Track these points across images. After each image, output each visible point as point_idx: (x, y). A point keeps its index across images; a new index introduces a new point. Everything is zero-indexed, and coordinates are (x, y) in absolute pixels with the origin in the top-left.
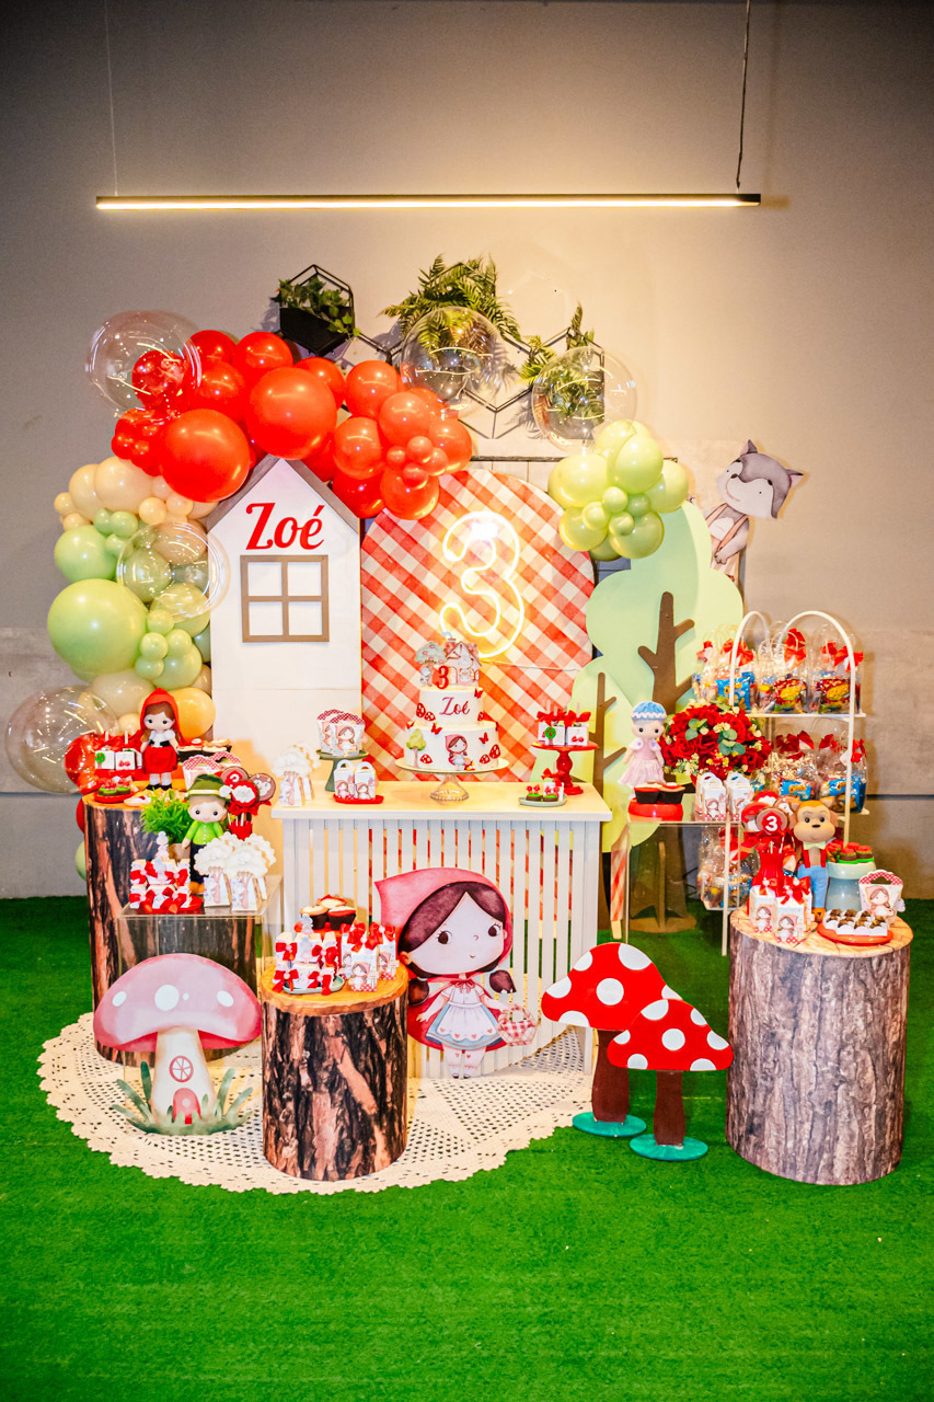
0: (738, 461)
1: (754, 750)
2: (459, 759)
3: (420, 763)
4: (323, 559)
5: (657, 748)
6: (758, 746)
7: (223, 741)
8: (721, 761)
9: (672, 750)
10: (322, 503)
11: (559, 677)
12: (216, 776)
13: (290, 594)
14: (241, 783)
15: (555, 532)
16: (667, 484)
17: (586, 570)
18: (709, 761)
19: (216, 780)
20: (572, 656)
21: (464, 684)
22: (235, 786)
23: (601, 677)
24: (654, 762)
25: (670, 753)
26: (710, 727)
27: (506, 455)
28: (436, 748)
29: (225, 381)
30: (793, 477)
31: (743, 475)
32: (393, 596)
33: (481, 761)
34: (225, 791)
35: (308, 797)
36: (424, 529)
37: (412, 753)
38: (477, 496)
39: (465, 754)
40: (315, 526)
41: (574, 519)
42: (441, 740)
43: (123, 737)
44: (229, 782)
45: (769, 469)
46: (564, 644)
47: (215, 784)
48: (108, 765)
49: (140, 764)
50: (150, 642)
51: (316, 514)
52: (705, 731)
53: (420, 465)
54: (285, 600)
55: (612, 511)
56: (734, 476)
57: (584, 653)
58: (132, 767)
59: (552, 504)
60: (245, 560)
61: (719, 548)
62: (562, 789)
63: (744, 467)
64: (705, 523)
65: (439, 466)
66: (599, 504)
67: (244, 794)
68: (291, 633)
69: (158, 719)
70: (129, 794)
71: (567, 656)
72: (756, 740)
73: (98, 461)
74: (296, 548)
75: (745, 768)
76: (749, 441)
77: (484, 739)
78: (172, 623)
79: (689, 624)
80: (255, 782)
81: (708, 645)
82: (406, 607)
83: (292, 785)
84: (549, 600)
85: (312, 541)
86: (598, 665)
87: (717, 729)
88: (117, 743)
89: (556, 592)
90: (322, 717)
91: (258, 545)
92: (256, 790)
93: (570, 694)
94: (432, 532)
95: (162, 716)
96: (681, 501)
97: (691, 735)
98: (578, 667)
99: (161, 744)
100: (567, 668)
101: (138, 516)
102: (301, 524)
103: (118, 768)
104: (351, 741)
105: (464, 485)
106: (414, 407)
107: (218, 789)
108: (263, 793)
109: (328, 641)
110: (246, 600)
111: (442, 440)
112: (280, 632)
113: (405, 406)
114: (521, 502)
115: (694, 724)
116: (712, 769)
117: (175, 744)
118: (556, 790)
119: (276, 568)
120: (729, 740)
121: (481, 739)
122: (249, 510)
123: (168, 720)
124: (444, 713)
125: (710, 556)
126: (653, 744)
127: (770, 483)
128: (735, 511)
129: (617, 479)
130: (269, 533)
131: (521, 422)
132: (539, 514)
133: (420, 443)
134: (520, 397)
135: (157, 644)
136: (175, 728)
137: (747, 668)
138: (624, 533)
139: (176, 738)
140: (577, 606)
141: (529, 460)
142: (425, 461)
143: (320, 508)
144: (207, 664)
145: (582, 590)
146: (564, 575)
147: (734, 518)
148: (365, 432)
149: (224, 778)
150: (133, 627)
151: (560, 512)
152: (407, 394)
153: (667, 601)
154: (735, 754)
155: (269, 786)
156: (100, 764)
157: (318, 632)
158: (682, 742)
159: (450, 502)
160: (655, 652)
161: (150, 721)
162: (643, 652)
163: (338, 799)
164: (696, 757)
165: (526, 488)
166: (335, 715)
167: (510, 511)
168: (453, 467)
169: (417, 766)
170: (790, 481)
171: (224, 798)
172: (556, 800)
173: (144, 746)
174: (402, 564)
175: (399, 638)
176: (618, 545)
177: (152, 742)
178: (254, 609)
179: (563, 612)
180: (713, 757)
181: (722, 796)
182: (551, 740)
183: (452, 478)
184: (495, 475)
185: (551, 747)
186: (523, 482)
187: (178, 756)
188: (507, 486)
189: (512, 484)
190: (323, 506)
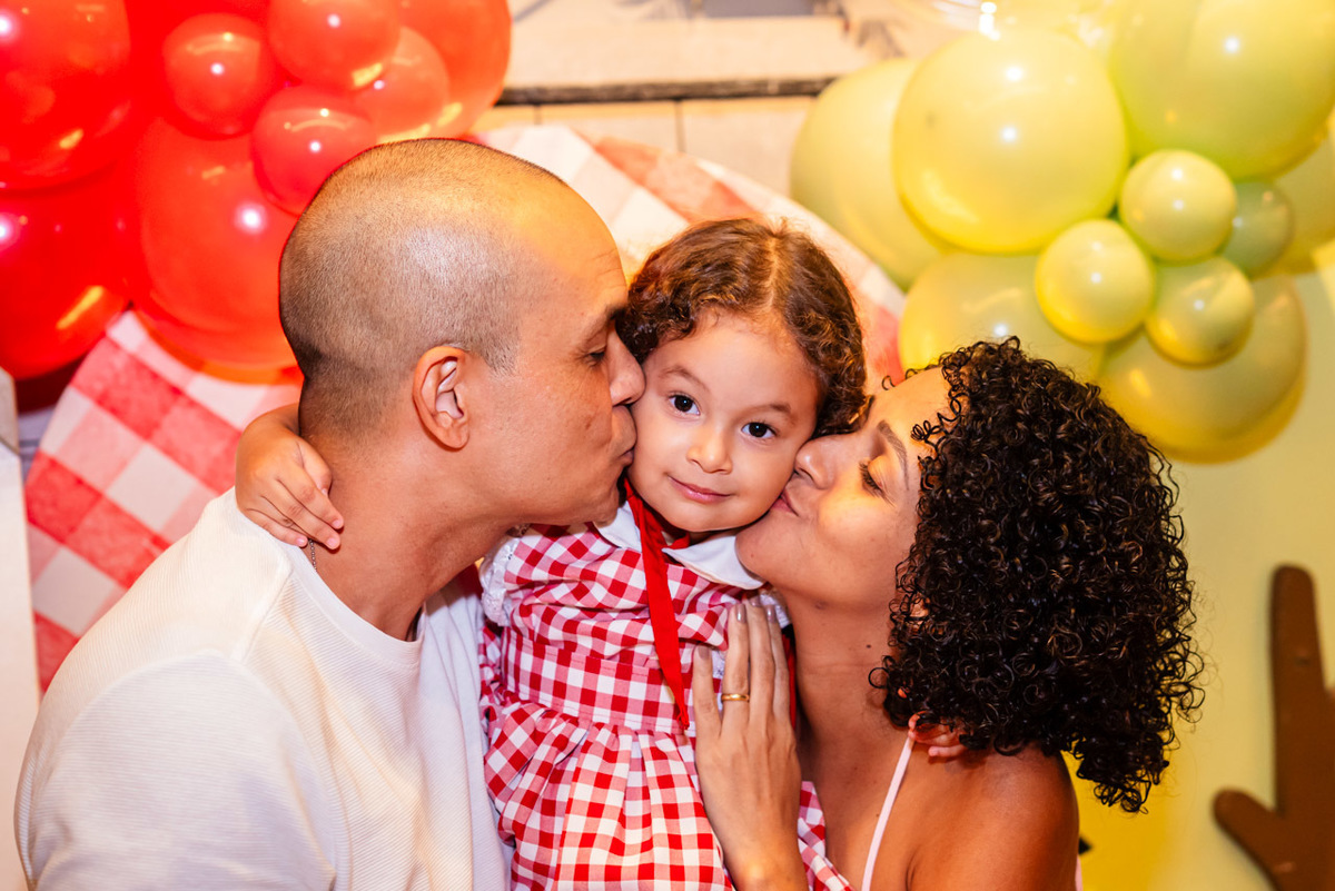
53: (336, 90)
129: (1171, 117)
141: (682, 96)
142: (362, 77)
153: (1293, 595)
160: (1270, 804)
162: (1230, 809)
184: (599, 149)
186: (717, 171)
188: (655, 192)
189: (674, 184)
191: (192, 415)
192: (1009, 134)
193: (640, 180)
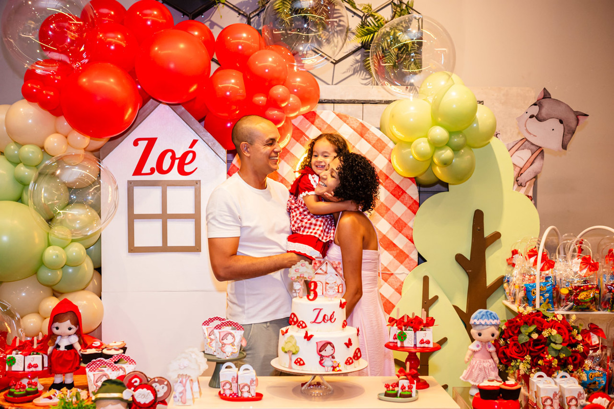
0: (535, 104)
1: (577, 352)
2: (328, 362)
3: (294, 365)
4: (197, 183)
5: (492, 349)
6: (580, 347)
7: (119, 344)
8: (550, 362)
9: (507, 352)
10: (197, 137)
11: (391, 279)
12: (119, 381)
13: (169, 212)
14: (142, 386)
15: (387, 161)
16: (479, 123)
17: (413, 191)
18: (540, 362)
19: (120, 384)
20: (402, 262)
21: (330, 296)
22: (136, 389)
23: (426, 280)
24: (491, 361)
25: (504, 353)
26: (539, 331)
27: (346, 98)
28: (308, 353)
29: (118, 39)
30: (580, 117)
31: (539, 116)
33: (346, 363)
34: (127, 394)
35: (197, 395)
37: (287, 356)
39: (333, 358)
40: (190, 156)
41: (404, 151)
42: (312, 346)
43: (32, 342)
44: (130, 385)
45: (560, 112)
46: (395, 253)
47: (119, 387)
48: (18, 367)
49: (46, 365)
50: (52, 253)
51: (192, 146)
52: (535, 336)
53: (279, 108)
54: (164, 217)
55: (437, 145)
56: (532, 117)
57: (412, 260)
58: (40, 369)
59: (385, 139)
60: (131, 185)
61: (520, 174)
62: (414, 386)
63: (540, 109)
64: (508, 154)
65: (294, 109)
66: (426, 139)
67: (144, 396)
68: (169, 245)
69: (65, 326)
70: (37, 394)
71: (397, 262)
72: (578, 343)
73: (11, 102)
74: (174, 175)
75: (571, 367)
76: (545, 89)
77: (349, 344)
78: (70, 238)
79: (497, 236)
80: (154, 385)
81: (515, 252)
83: (184, 386)
84: (383, 217)
85: (187, 168)
86: (423, 270)
87: (545, 334)
88: (26, 348)
89: (388, 209)
90: (206, 323)
91: (143, 172)
92: (154, 392)
93: (400, 294)
94: (285, 161)
95: (68, 323)
96: (489, 137)
97: (523, 339)
98: (406, 271)
99: (66, 347)
100: (396, 272)
101: (42, 148)
102: (178, 155)
103: (27, 370)
104: (232, 344)
105: (313, 123)
106: (274, 62)
107: (122, 392)
108: (160, 395)
109: (200, 251)
110: (132, 218)
111: (294, 87)
112: (160, 244)
113: (267, 61)
115: (525, 330)
116: (541, 369)
117: (78, 347)
118: (410, 388)
119: (157, 192)
120: (556, 344)
121: (346, 344)
122: (136, 143)
123: (73, 326)
124: (314, 322)
125: (512, 180)
126: (489, 347)
127: (561, 122)
128: (533, 144)
129: (440, 119)
130: (151, 162)
131: (355, 72)
132: (373, 146)
133: (279, 90)
134: (354, 52)
135: (57, 256)
136: (79, 333)
137: (548, 272)
138: (446, 163)
139: (79, 341)
140: (405, 221)
141: (364, 102)
142: (283, 105)
143: (195, 142)
144: (98, 270)
145: (409, 208)
146: (394, 195)
148: (233, 81)
149: (126, 382)
150: (37, 241)
151: (391, 145)
152: (267, 51)
153: (478, 217)
154: (563, 355)
155: (166, 389)
156: (10, 366)
157: (192, 243)
158: (515, 344)
159: (301, 137)
160: (469, 259)
161: (57, 328)
162: (460, 259)
163: (223, 397)
164: (528, 358)
165: (363, 126)
166: (218, 322)
168: (304, 109)
169: (291, 368)
170: (578, 120)
171: (126, 401)
172: (410, 396)
173: (50, 349)
176: (440, 173)
177: (58, 346)
178: (138, 225)
179: (394, 226)
180: (543, 358)
181: (555, 394)
182: (402, 342)
183: (302, 117)
184: (337, 115)
185: (403, 348)
186: (361, 121)
187: (80, 358)
188: (348, 124)
189: (351, 122)
190: (197, 140)
192: (412, 120)
193: (345, 122)
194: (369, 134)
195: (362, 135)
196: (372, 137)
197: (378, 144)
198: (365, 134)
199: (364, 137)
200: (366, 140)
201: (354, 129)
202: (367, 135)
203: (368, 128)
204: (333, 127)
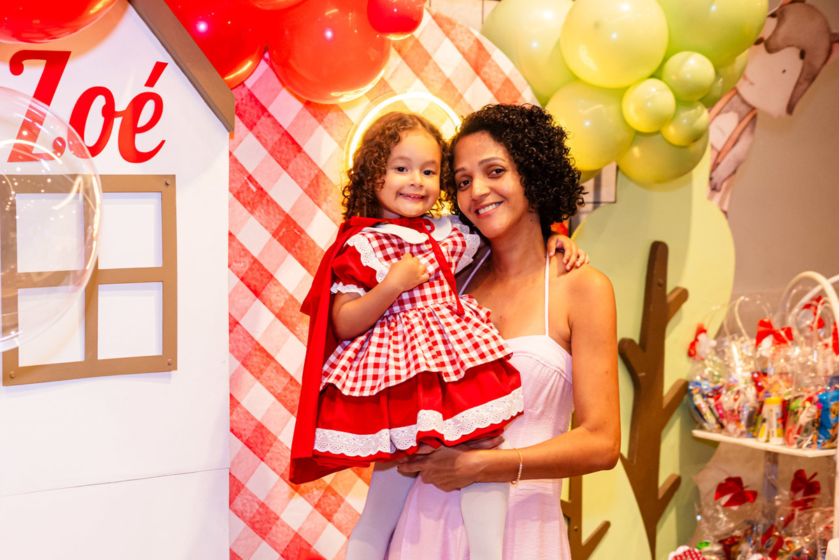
0: (773, 16)
4: (165, 186)
10: (163, 56)
30: (835, 47)
32: (255, 261)
36: (313, 120)
38: (404, 58)
40: (149, 108)
45: (809, 33)
51: (152, 80)
54: (90, 279)
56: (759, 41)
61: (716, 165)
68: (102, 355)
82: (278, 284)
94: (327, 129)
102: (121, 104)
112: (79, 355)
114: (472, 71)
127: (801, 55)
128: (744, 100)
143: (159, 69)
147: (739, 113)
153: (661, 255)
162: (624, 349)
165: (482, 47)
167: (453, 87)
170: (829, 53)
174: (273, 193)
175: (262, 350)
184: (436, 18)
186: (477, 34)
188: (452, 40)
189: (460, 37)
190: (166, 64)
191: (269, 120)
193: (448, 34)
194: (490, 66)
195: (477, 69)
196: (494, 74)
197: (505, 91)
198: (483, 66)
199: (482, 73)
200: (484, 81)
201: (463, 54)
202: (486, 69)
203: (490, 53)
204: (425, 46)
